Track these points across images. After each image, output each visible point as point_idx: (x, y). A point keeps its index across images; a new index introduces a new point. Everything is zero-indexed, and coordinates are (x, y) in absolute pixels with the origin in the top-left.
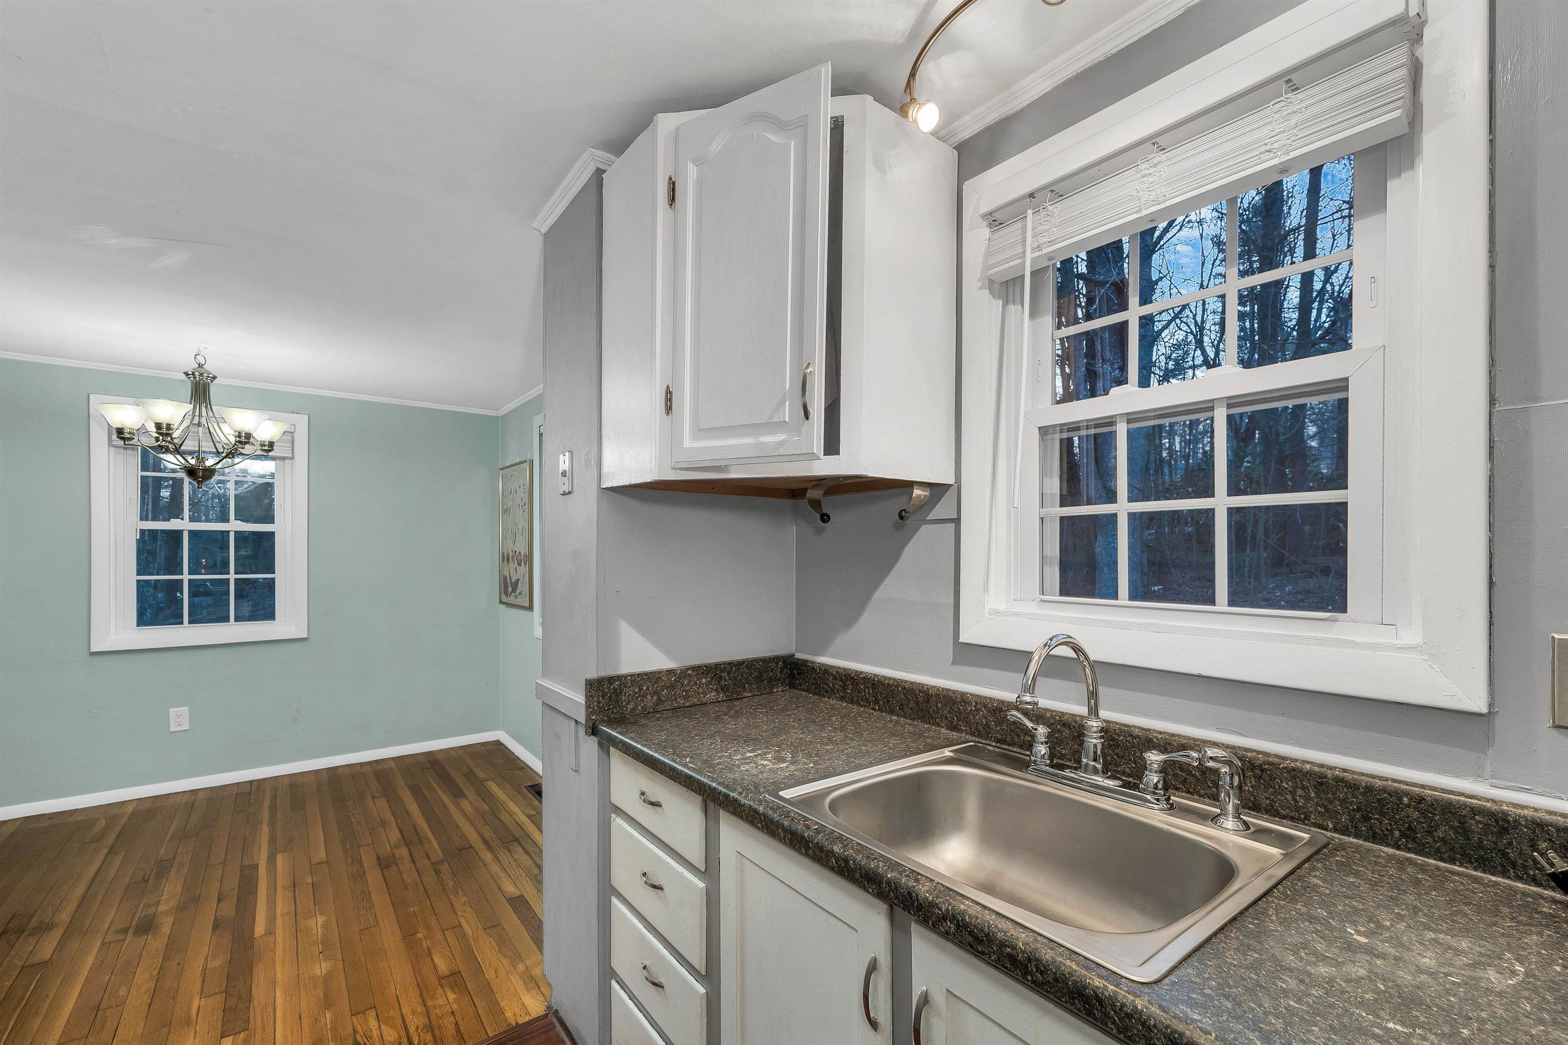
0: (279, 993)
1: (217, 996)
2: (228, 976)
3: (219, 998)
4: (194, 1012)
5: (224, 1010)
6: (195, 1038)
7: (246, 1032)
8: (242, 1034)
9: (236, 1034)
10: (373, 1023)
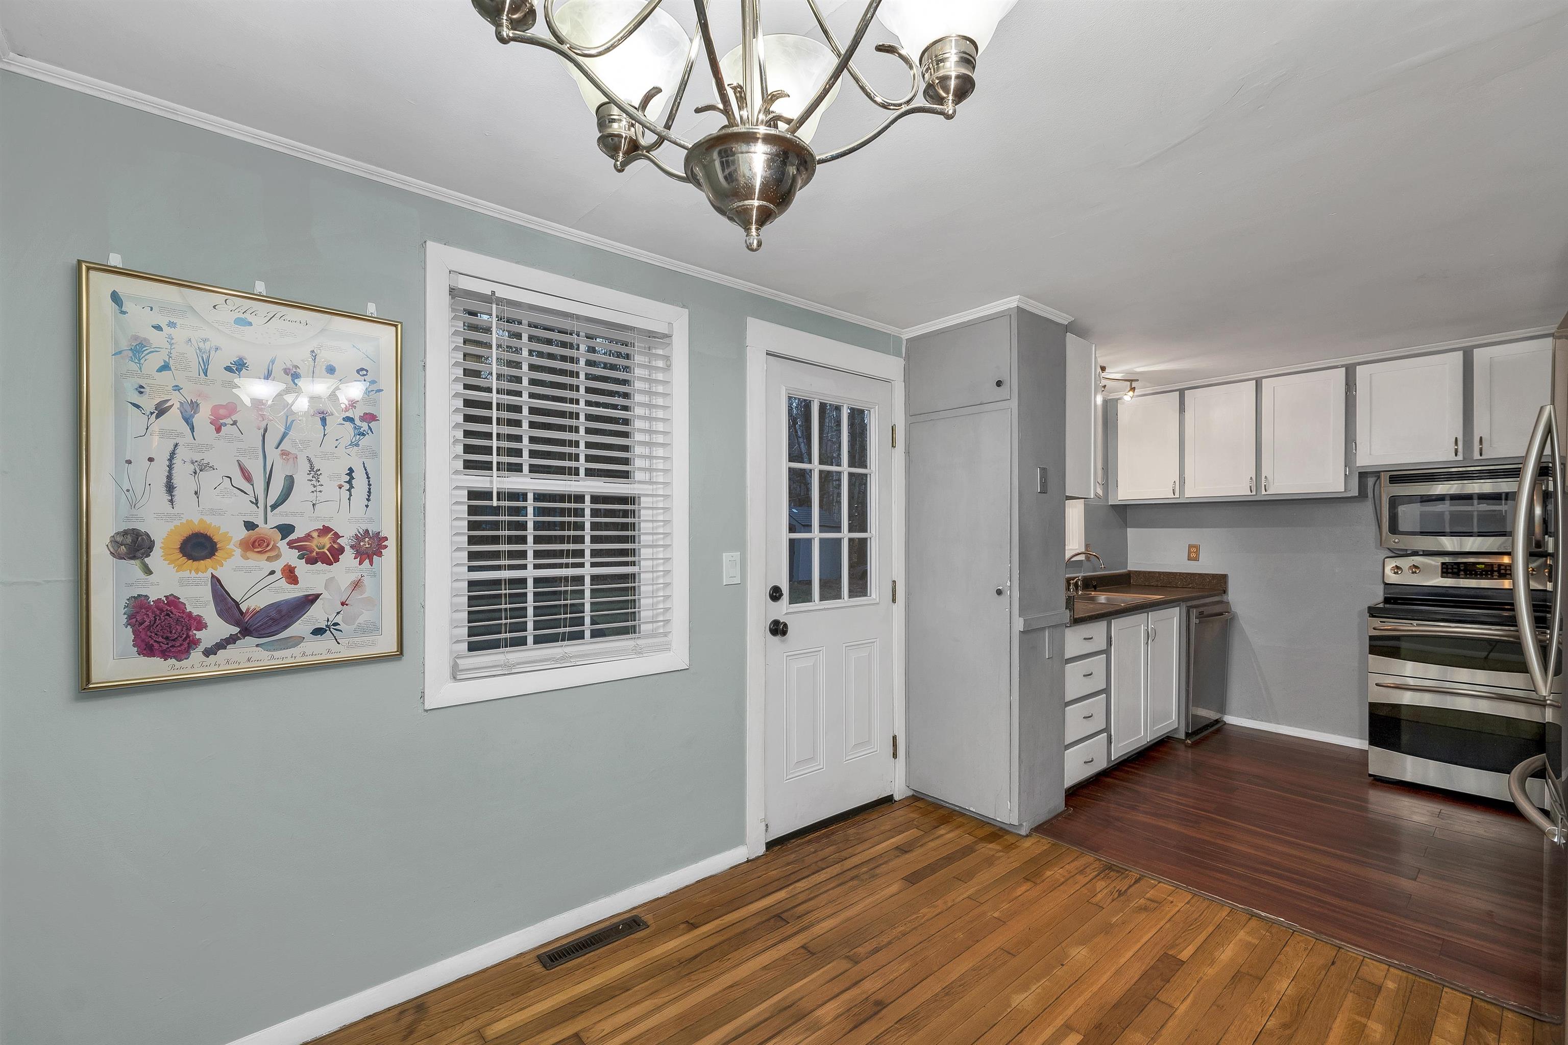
0: (1123, 960)
1: (1163, 999)
2: (1142, 1011)
3: (1163, 996)
4: (1189, 1000)
5: (1168, 981)
6: (1201, 978)
7: (1168, 952)
8: (1170, 953)
9: (1174, 957)
10: (1100, 896)
